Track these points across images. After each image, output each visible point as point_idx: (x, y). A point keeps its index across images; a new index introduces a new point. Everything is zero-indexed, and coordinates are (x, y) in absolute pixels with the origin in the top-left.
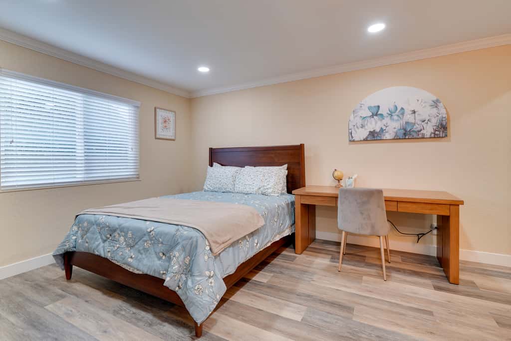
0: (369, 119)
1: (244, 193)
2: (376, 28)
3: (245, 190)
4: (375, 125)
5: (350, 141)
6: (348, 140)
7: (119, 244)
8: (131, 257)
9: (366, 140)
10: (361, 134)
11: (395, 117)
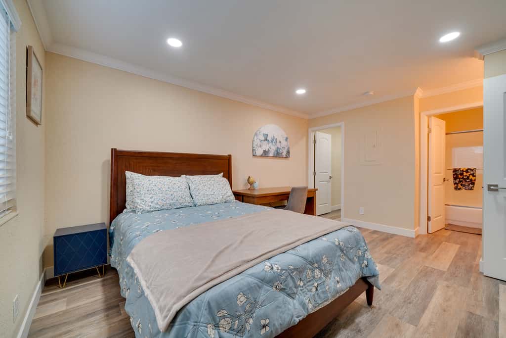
0: (263, 142)
1: (208, 205)
2: (301, 92)
3: (209, 201)
4: (266, 147)
5: (254, 155)
6: (252, 155)
7: (316, 281)
8: (338, 282)
9: (261, 156)
10: (259, 152)
11: (274, 143)
